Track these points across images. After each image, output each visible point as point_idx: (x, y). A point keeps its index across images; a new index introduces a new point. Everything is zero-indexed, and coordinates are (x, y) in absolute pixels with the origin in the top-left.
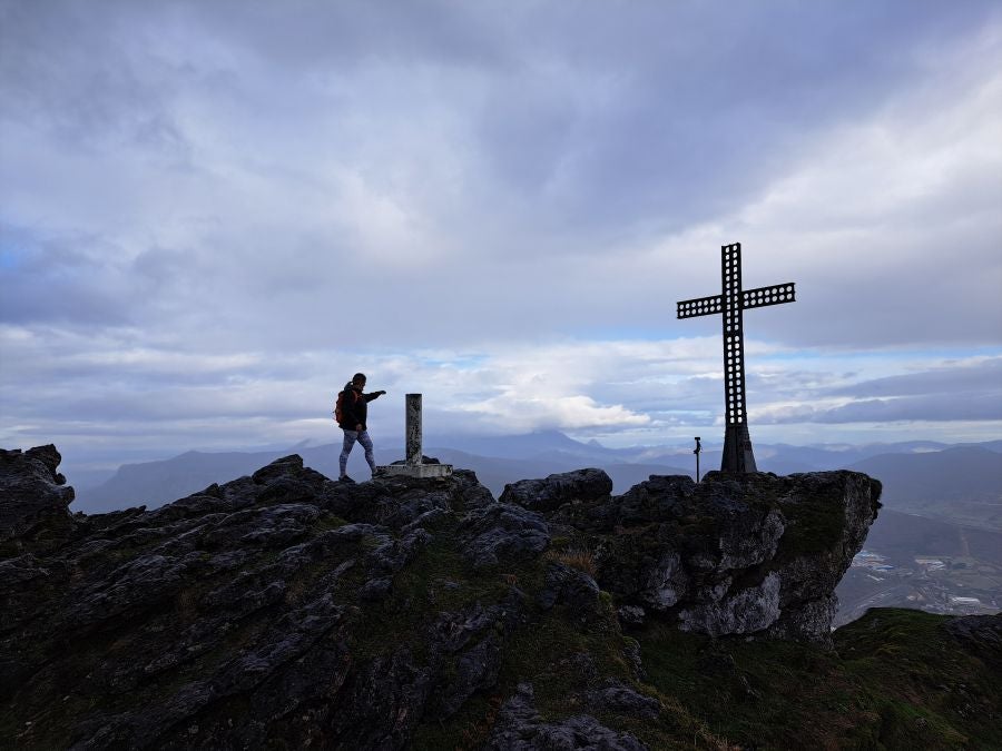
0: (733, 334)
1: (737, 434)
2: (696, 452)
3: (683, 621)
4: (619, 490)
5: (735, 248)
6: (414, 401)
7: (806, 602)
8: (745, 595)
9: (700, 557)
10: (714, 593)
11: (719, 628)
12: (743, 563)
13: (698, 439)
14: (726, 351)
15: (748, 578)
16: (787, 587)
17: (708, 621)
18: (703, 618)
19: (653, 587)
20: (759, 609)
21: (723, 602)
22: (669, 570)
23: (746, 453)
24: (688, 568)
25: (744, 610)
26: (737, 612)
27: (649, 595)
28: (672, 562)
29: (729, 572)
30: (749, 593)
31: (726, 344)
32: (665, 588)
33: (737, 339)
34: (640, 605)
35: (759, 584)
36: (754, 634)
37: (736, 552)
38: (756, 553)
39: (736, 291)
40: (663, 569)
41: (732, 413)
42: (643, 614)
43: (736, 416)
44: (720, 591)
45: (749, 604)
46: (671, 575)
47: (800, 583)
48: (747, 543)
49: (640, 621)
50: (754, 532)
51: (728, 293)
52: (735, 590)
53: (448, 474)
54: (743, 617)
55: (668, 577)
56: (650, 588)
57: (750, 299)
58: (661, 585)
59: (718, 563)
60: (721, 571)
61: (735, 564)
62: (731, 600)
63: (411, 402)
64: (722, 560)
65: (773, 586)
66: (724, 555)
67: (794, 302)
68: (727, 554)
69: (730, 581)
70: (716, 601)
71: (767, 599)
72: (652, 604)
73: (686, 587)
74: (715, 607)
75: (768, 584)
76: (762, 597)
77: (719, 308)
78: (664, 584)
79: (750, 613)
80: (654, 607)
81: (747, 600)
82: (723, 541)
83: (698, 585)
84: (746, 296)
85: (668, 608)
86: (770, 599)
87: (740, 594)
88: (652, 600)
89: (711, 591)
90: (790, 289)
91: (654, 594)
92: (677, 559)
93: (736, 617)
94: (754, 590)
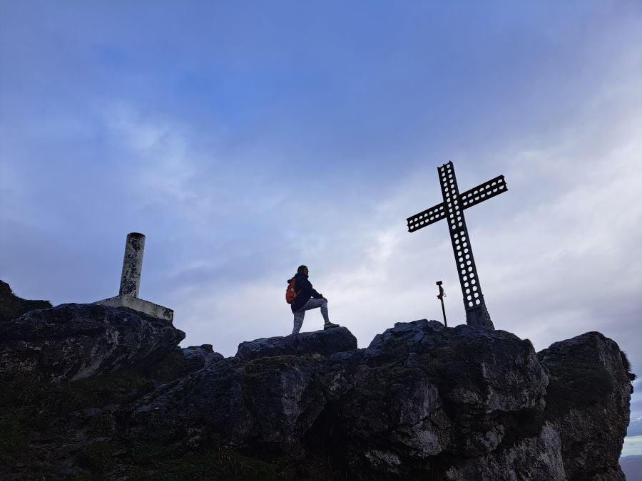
2: (440, 297)
5: (448, 166)
6: (135, 240)
8: (523, 448)
9: (462, 390)
10: (487, 440)
12: (514, 404)
14: (455, 246)
15: (524, 424)
18: (477, 476)
19: (408, 424)
20: (544, 467)
21: (498, 452)
22: (426, 404)
24: (450, 407)
25: (526, 465)
26: (519, 468)
27: (404, 435)
28: (429, 396)
29: (498, 416)
30: (528, 445)
31: (453, 240)
32: (423, 428)
33: (462, 233)
34: (392, 452)
35: (537, 433)
37: (503, 388)
38: (525, 392)
40: (419, 401)
41: (469, 298)
42: (399, 462)
43: (474, 300)
44: (494, 438)
46: (431, 411)
47: (581, 444)
48: (512, 377)
49: (396, 471)
51: (449, 200)
52: (510, 441)
53: (166, 318)
54: (527, 476)
55: (426, 414)
56: (404, 425)
57: (468, 199)
58: (418, 423)
59: (485, 399)
60: (490, 412)
61: (504, 404)
62: (508, 452)
63: (131, 241)
64: (489, 397)
65: (553, 440)
66: (490, 388)
67: (507, 190)
68: (494, 388)
69: (502, 428)
70: (491, 449)
71: (550, 456)
72: (409, 448)
73: (450, 436)
74: (490, 460)
75: (547, 435)
76: (544, 452)
77: (442, 214)
78: (421, 423)
79: (534, 471)
80: (412, 453)
81: (528, 454)
82: (486, 367)
83: (464, 431)
84: (464, 198)
85: (431, 458)
86: (553, 457)
87: (517, 445)
88: (409, 444)
89: (481, 439)
90: (500, 181)
91: (410, 434)
92: (434, 391)
93: (518, 476)
94: (532, 442)
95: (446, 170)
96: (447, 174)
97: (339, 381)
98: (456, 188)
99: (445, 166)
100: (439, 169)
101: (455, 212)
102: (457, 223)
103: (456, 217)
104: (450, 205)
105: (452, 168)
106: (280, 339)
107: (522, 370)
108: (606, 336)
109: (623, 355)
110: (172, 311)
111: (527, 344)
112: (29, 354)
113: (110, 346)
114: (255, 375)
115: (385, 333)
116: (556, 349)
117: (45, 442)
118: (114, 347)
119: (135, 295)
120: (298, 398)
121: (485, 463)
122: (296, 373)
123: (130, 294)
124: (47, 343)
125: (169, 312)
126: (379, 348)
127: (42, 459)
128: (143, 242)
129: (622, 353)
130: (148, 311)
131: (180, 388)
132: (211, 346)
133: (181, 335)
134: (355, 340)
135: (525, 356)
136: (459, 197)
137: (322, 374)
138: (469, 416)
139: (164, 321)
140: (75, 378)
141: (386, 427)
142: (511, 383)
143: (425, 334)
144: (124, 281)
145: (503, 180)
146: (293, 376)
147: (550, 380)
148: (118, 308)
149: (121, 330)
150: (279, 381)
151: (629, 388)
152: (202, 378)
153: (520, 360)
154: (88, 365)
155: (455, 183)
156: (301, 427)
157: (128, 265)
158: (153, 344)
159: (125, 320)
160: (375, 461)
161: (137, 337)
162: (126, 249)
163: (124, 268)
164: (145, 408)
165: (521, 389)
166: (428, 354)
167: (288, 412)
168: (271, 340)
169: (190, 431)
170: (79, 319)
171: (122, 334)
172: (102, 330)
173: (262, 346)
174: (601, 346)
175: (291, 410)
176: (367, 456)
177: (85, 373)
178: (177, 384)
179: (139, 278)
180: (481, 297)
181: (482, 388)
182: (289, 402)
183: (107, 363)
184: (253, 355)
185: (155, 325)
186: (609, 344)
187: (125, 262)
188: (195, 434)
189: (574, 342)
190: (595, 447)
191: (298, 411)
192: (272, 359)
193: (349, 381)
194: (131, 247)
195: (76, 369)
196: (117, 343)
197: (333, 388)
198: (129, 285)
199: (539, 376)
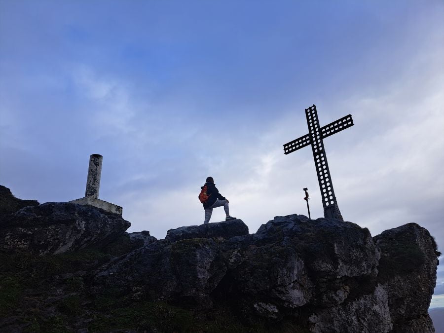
0: (319, 154)
2: (306, 199)
3: (314, 324)
5: (313, 108)
6: (96, 159)
8: (362, 301)
9: (320, 262)
10: (338, 296)
11: (346, 329)
12: (356, 272)
13: (306, 189)
14: (316, 164)
15: (363, 286)
17: (336, 323)
18: (331, 321)
19: (283, 285)
20: (376, 314)
21: (345, 304)
22: (296, 272)
24: (312, 273)
25: (364, 313)
26: (359, 315)
27: (281, 292)
28: (298, 265)
29: (346, 280)
30: (365, 300)
31: (316, 160)
32: (294, 288)
33: (322, 155)
34: (273, 304)
35: (372, 291)
37: (348, 262)
38: (364, 264)
40: (291, 269)
41: (327, 199)
42: (276, 311)
43: (329, 201)
44: (342, 295)
45: (367, 310)
46: (299, 276)
47: (402, 299)
48: (355, 253)
49: (274, 316)
50: (360, 246)
51: (313, 132)
52: (353, 296)
53: (118, 213)
54: (365, 320)
55: (296, 278)
56: (280, 285)
57: (326, 131)
58: (290, 284)
59: (336, 268)
60: (339, 277)
61: (349, 272)
62: (352, 304)
63: (93, 160)
64: (339, 267)
65: (383, 296)
66: (340, 261)
67: (354, 125)
68: (342, 261)
69: (348, 288)
70: (339, 303)
71: (380, 307)
72: (284, 301)
73: (312, 293)
74: (339, 310)
75: (379, 293)
76: (376, 304)
77: (308, 142)
78: (292, 284)
79: (369, 317)
80: (286, 305)
81: (365, 306)
82: (337, 246)
83: (322, 290)
84: (324, 130)
85: (299, 308)
86: (383, 308)
87: (358, 300)
88: (284, 298)
89: (333, 295)
90: (349, 118)
91: (285, 292)
92: (301, 263)
93: (359, 321)
94: (369, 297)
95: (311, 111)
96: (311, 114)
97: (236, 256)
98: (318, 123)
99: (310, 108)
100: (306, 110)
101: (317, 140)
102: (318, 148)
103: (317, 144)
104: (313, 136)
105: (315, 109)
106: (195, 227)
107: (362, 249)
108: (421, 226)
109: (432, 239)
110: (122, 208)
111: (366, 231)
112: (24, 236)
113: (79, 232)
114: (178, 251)
115: (268, 223)
116: (386, 234)
117: (35, 296)
118: (82, 232)
119: (96, 197)
120: (208, 267)
121: (336, 311)
122: (206, 250)
123: (92, 196)
124: (36, 229)
125: (119, 209)
126: (264, 233)
127: (34, 307)
128: (101, 161)
129: (432, 237)
130: (105, 208)
131: (126, 260)
132: (148, 232)
133: (128, 225)
134: (246, 228)
135: (365, 239)
136: (320, 130)
137: (224, 251)
138: (326, 280)
139: (116, 215)
140: (56, 253)
141: (268, 287)
142: (354, 258)
143: (295, 224)
144: (88, 187)
145: (351, 118)
146: (204, 252)
147: (381, 256)
148: (85, 206)
149: (86, 220)
150: (195, 256)
151: (436, 262)
152: (142, 253)
153: (360, 242)
154: (64, 244)
155: (317, 120)
156: (210, 287)
157: (91, 177)
158: (109, 230)
159: (90, 213)
160: (260, 310)
161: (97, 225)
162: (90, 165)
163: (88, 178)
164: (104, 273)
165: (361, 262)
166: (297, 238)
167: (200, 277)
168: (189, 228)
169: (134, 289)
170: (58, 213)
171: (87, 223)
172: (74, 221)
173: (183, 232)
174: (417, 233)
175: (203, 275)
176: (255, 306)
177: (62, 249)
178: (124, 257)
179: (98, 185)
180: (334, 199)
181: (335, 261)
182: (201, 270)
183: (78, 242)
184: (177, 238)
185: (110, 218)
186: (423, 232)
187: (89, 174)
188: (138, 291)
189: (398, 230)
190: (412, 302)
191: (207, 276)
192: (190, 241)
193: (243, 256)
194: (93, 164)
195: (56, 247)
196: (84, 229)
197: (232, 261)
198: (92, 190)
199: (374, 253)
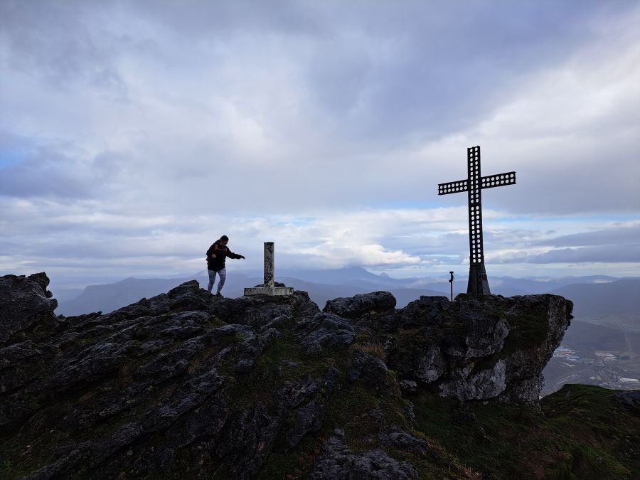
0: (475, 205)
1: (477, 270)
2: (451, 281)
3: (442, 391)
4: (401, 305)
5: (476, 149)
7: (523, 379)
8: (482, 375)
9: (453, 349)
10: (463, 373)
11: (465, 395)
12: (481, 353)
13: (452, 273)
14: (470, 216)
15: (485, 363)
16: (511, 369)
17: (459, 391)
18: (455, 389)
19: (422, 368)
20: (492, 383)
21: (468, 379)
22: (433, 358)
23: (483, 281)
24: (445, 356)
25: (482, 384)
26: (477, 385)
27: (420, 373)
28: (435, 352)
29: (472, 359)
30: (485, 373)
31: (470, 211)
32: (430, 369)
33: (477, 208)
34: (414, 380)
35: (492, 367)
36: (489, 400)
37: (476, 346)
38: (490, 347)
39: (477, 177)
40: (429, 357)
41: (474, 256)
42: (416, 385)
43: (477, 258)
44: (466, 371)
45: (485, 380)
46: (435, 360)
47: (519, 367)
48: (484, 341)
49: (414, 390)
50: (489, 334)
51: (472, 178)
52: (476, 371)
54: (481, 389)
55: (432, 362)
56: (420, 368)
57: (486, 182)
58: (428, 367)
59: (465, 353)
60: (467, 358)
61: (476, 354)
62: (474, 377)
63: (267, 248)
64: (468, 352)
65: (501, 369)
66: (469, 348)
67: (515, 184)
68: (471, 347)
69: (473, 365)
70: (464, 377)
71: (497, 377)
72: (422, 379)
73: (444, 370)
74: (463, 382)
75: (498, 367)
76: (494, 376)
77: (466, 188)
79: (485, 386)
80: (423, 381)
81: (484, 378)
82: (468, 339)
83: (452, 367)
84: (484, 180)
85: (432, 382)
86: (499, 377)
87: (479, 373)
88: (422, 377)
89: (460, 372)
90: (512, 176)
91: (423, 372)
92: (438, 350)
93: (477, 389)
94: (488, 371)
95: (474, 152)
96: (474, 155)
97: (389, 344)
98: (479, 170)
99: (474, 148)
100: (469, 149)
101: (475, 189)
102: (475, 199)
103: (475, 194)
105: (479, 151)
110: (293, 289)
115: (414, 303)
119: (274, 280)
121: (460, 383)
128: (274, 247)
134: (395, 301)
135: (495, 325)
136: (480, 179)
141: (411, 370)
142: (482, 344)
145: (515, 175)
147: (509, 332)
151: (567, 324)
153: (490, 330)
155: (479, 165)
157: (267, 263)
160: (404, 386)
165: (487, 346)
174: (552, 305)
180: (482, 258)
190: (528, 368)
197: (385, 348)
